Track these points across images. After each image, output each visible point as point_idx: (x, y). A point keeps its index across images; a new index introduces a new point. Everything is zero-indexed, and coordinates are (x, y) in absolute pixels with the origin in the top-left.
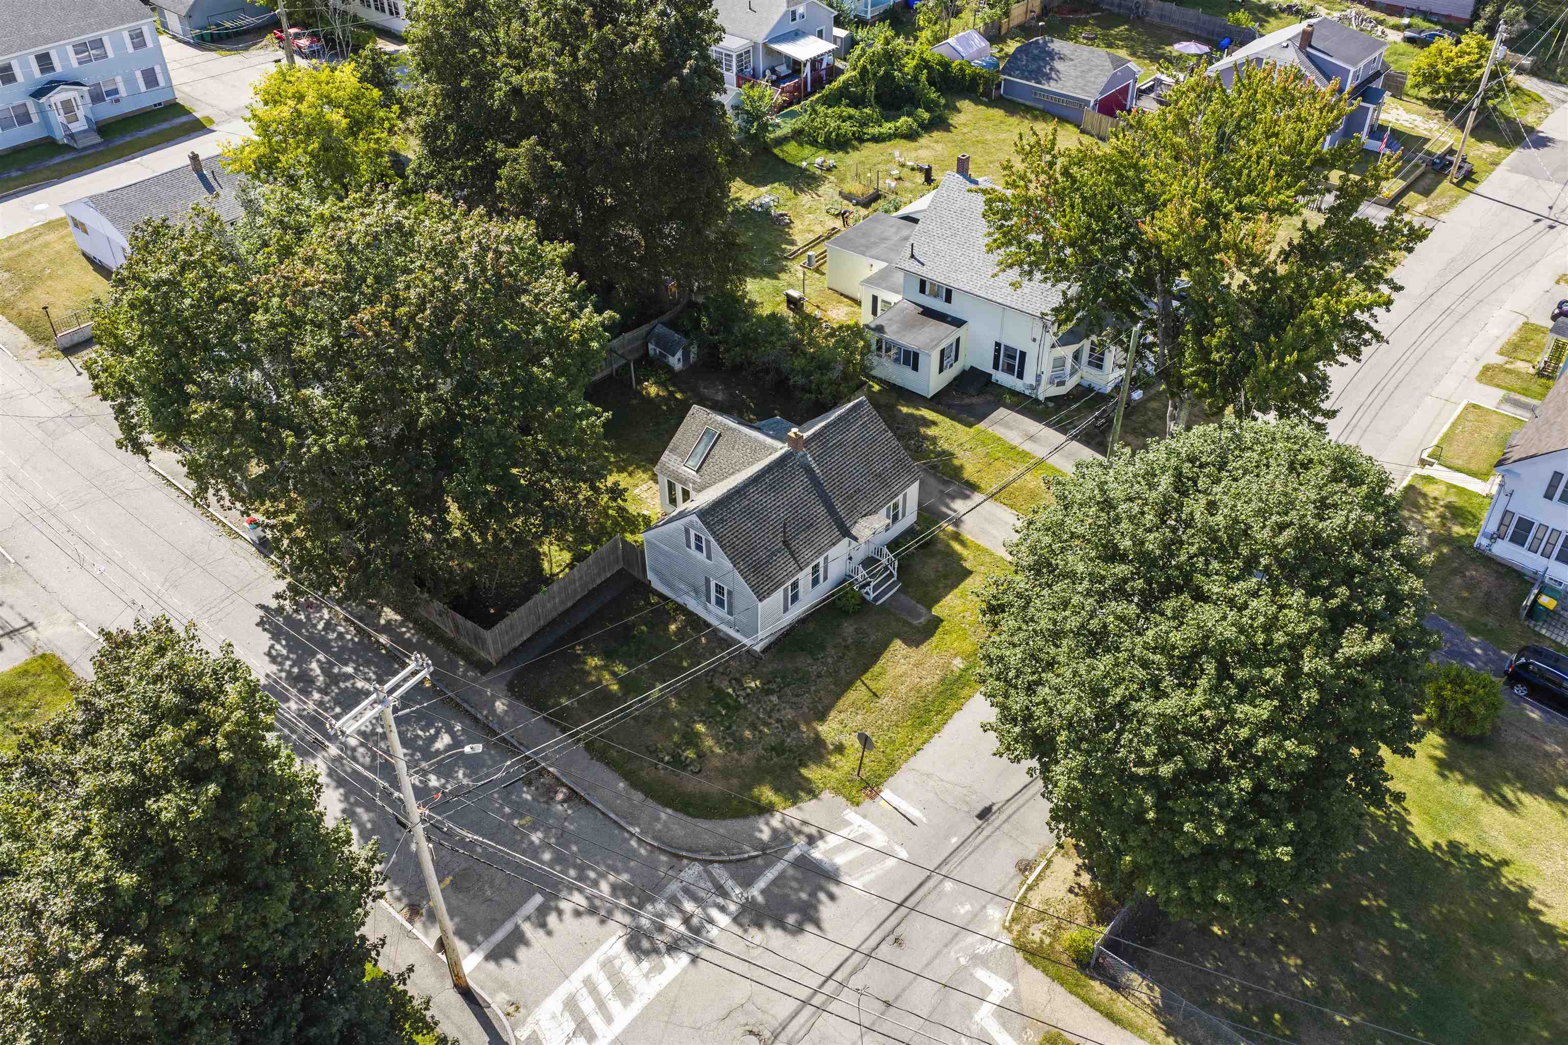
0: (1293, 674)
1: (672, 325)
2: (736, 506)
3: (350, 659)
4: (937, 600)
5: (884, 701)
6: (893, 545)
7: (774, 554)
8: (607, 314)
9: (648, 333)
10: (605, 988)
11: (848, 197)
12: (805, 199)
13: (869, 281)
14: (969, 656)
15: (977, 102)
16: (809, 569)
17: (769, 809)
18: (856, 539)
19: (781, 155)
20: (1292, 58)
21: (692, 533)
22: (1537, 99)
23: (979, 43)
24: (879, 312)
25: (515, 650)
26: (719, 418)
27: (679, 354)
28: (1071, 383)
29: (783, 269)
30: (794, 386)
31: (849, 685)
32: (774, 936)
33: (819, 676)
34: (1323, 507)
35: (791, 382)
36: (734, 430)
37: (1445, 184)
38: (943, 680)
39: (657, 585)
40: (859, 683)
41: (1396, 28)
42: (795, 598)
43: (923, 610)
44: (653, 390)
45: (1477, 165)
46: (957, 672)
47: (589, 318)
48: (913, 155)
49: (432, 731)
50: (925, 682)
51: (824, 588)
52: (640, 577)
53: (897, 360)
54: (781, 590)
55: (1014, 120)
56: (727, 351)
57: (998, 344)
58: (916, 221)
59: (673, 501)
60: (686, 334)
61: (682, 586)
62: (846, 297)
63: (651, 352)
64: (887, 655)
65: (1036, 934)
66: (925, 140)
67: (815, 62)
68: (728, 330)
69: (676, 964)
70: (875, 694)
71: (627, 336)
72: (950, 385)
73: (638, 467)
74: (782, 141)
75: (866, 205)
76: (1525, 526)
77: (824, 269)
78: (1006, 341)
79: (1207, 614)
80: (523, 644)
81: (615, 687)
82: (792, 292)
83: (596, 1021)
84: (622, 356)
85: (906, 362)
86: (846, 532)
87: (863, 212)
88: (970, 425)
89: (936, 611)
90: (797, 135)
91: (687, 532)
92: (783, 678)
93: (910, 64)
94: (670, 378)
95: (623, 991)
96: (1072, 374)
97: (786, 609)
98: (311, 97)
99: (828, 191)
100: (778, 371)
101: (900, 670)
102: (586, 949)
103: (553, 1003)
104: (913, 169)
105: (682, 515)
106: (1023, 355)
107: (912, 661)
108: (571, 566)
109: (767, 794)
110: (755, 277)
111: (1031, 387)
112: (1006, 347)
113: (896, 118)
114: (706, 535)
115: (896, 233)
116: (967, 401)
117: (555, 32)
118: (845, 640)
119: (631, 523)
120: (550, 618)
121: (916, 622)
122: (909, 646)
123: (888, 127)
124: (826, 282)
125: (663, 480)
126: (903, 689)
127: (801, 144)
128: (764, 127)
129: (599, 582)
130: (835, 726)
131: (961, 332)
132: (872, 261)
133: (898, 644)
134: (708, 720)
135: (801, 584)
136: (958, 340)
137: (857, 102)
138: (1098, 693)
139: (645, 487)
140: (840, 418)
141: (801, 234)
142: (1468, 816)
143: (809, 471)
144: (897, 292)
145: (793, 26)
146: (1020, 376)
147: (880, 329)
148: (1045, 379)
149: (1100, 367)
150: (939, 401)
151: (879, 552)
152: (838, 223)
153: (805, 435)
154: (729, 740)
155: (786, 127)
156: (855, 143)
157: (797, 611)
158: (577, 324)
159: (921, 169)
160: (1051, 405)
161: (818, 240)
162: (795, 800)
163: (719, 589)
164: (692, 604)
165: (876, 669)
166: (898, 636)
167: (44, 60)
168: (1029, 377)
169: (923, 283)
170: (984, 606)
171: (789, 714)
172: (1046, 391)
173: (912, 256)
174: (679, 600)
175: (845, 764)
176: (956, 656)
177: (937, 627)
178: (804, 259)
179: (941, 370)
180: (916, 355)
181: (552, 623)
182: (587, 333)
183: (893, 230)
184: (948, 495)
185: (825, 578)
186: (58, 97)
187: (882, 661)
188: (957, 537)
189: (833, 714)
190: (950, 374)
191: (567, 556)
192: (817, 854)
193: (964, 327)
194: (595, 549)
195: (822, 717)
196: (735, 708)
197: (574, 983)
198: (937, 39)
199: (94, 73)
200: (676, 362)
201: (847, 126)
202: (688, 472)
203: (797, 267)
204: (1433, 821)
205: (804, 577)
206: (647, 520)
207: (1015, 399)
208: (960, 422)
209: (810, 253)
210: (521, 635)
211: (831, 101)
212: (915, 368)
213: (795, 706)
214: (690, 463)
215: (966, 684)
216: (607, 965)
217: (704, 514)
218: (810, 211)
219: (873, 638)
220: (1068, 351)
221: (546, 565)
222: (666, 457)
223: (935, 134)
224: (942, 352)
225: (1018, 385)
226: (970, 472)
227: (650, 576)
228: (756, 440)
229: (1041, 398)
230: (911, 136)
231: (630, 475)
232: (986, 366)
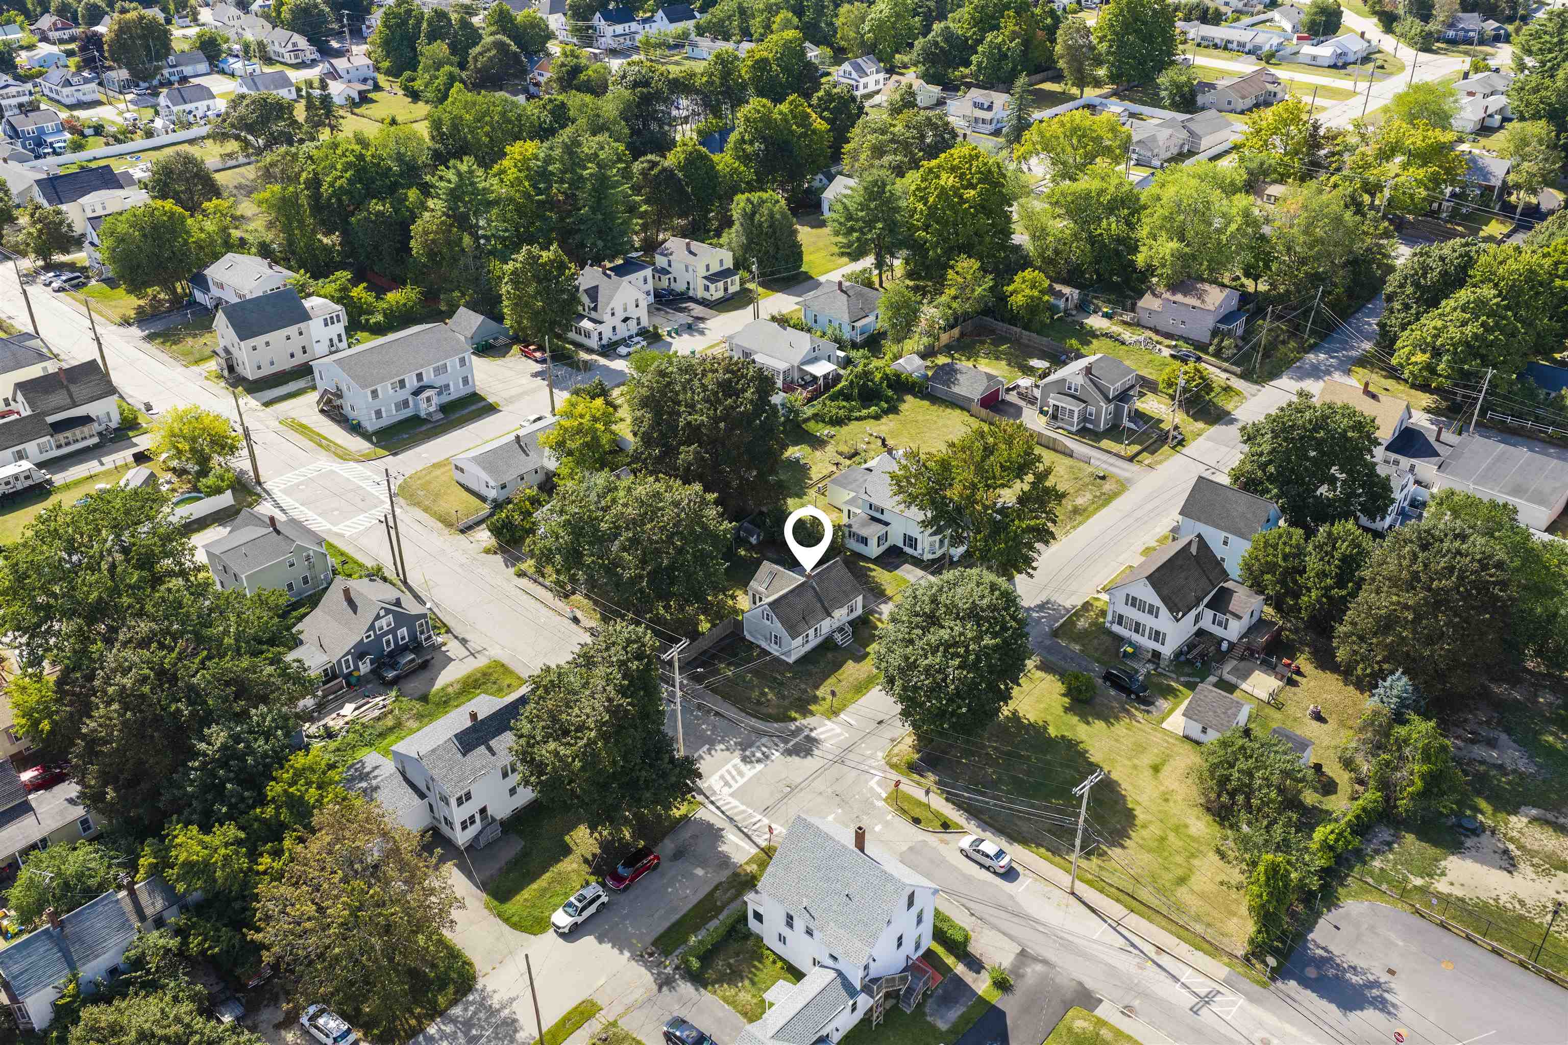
0: (967, 651)
1: (752, 522)
2: (783, 602)
4: (868, 646)
5: (843, 682)
6: (851, 623)
7: (798, 620)
9: (740, 526)
10: (734, 773)
11: (840, 454)
12: (818, 454)
13: (847, 501)
15: (915, 396)
16: (813, 629)
17: (795, 719)
18: (834, 618)
19: (806, 428)
20: (1080, 380)
21: (764, 614)
22: (1238, 394)
23: (918, 361)
24: (851, 518)
26: (776, 566)
27: (755, 536)
28: (939, 553)
29: (805, 494)
31: (828, 676)
32: (795, 760)
33: (816, 673)
34: (982, 597)
37: (1166, 447)
38: (868, 676)
39: (748, 637)
40: (833, 676)
41: (1168, 347)
42: (807, 641)
43: (862, 649)
44: (743, 553)
45: (1188, 436)
47: (726, 525)
48: (877, 429)
50: (860, 677)
51: (819, 640)
52: (741, 634)
53: (858, 541)
54: (801, 637)
55: (935, 408)
56: (778, 536)
57: (904, 535)
58: (872, 471)
59: (755, 602)
60: (759, 527)
61: (759, 637)
62: (836, 508)
63: (742, 535)
64: (845, 666)
65: (895, 760)
66: (884, 420)
67: (825, 377)
68: (779, 526)
69: (759, 767)
70: (840, 680)
72: (883, 553)
73: (739, 588)
74: (807, 420)
75: (850, 458)
76: (1121, 617)
77: (826, 494)
78: (907, 534)
79: (942, 632)
83: (732, 782)
85: (862, 542)
86: (829, 615)
87: (848, 462)
88: (891, 572)
89: (867, 650)
90: (816, 417)
91: (762, 614)
92: (802, 673)
93: (878, 376)
94: (751, 548)
95: (741, 774)
96: (939, 549)
97: (803, 646)
98: (588, 417)
99: (830, 449)
101: (851, 672)
102: (727, 761)
103: (716, 777)
104: (876, 437)
105: (759, 607)
106: (916, 540)
107: (856, 668)
108: (711, 629)
109: (793, 714)
110: (792, 498)
111: (920, 555)
112: (908, 537)
113: (868, 407)
114: (771, 613)
115: (862, 477)
116: (891, 561)
117: (706, 400)
118: (828, 660)
119: (736, 611)
120: (704, 649)
121: (858, 654)
122: (855, 663)
123: (864, 412)
124: (826, 501)
125: (751, 593)
126: (851, 679)
127: (817, 422)
128: (797, 413)
129: (723, 636)
130: (823, 691)
131: (888, 528)
132: (849, 492)
133: (850, 663)
134: (770, 688)
135: (810, 635)
136: (887, 532)
137: (848, 398)
138: (907, 658)
139: (742, 597)
141: (815, 473)
142: (1073, 728)
143: (814, 589)
144: (859, 509)
145: (814, 355)
146: (915, 549)
147: (850, 526)
148: (926, 551)
150: (878, 561)
151: (845, 625)
152: (834, 468)
153: (813, 574)
154: (779, 695)
155: (809, 411)
156: (846, 422)
157: (808, 647)
159: (880, 438)
160: (929, 563)
161: (824, 478)
162: (805, 717)
163: (776, 637)
164: (764, 645)
165: (841, 671)
166: (851, 659)
167: (420, 377)
168: (919, 551)
169: (871, 505)
171: (803, 686)
172: (927, 556)
173: (866, 492)
174: (758, 643)
175: (826, 705)
177: (867, 656)
178: (816, 488)
179: (879, 546)
180: (867, 539)
182: (725, 530)
183: (860, 475)
184: (877, 602)
185: (821, 634)
186: (424, 395)
187: (843, 668)
188: (880, 619)
189: (822, 687)
190: (883, 548)
191: (709, 625)
192: (813, 734)
193: (889, 526)
194: (721, 623)
195: (817, 688)
196: (781, 684)
197: (723, 771)
198: (896, 357)
199: (440, 381)
200: (753, 540)
201: (841, 412)
202: (762, 589)
203: (812, 493)
204: (1057, 728)
205: (811, 632)
206: (743, 610)
207: (913, 560)
208: (886, 570)
209: (819, 485)
211: (833, 398)
212: (866, 545)
213: (806, 684)
214: (763, 586)
216: (735, 766)
217: (770, 604)
218: (822, 461)
219: (840, 659)
220: (937, 538)
222: (753, 583)
223: (890, 416)
224: (879, 538)
225: (915, 554)
226: (889, 592)
227: (745, 633)
229: (925, 560)
230: (877, 417)
232: (900, 544)
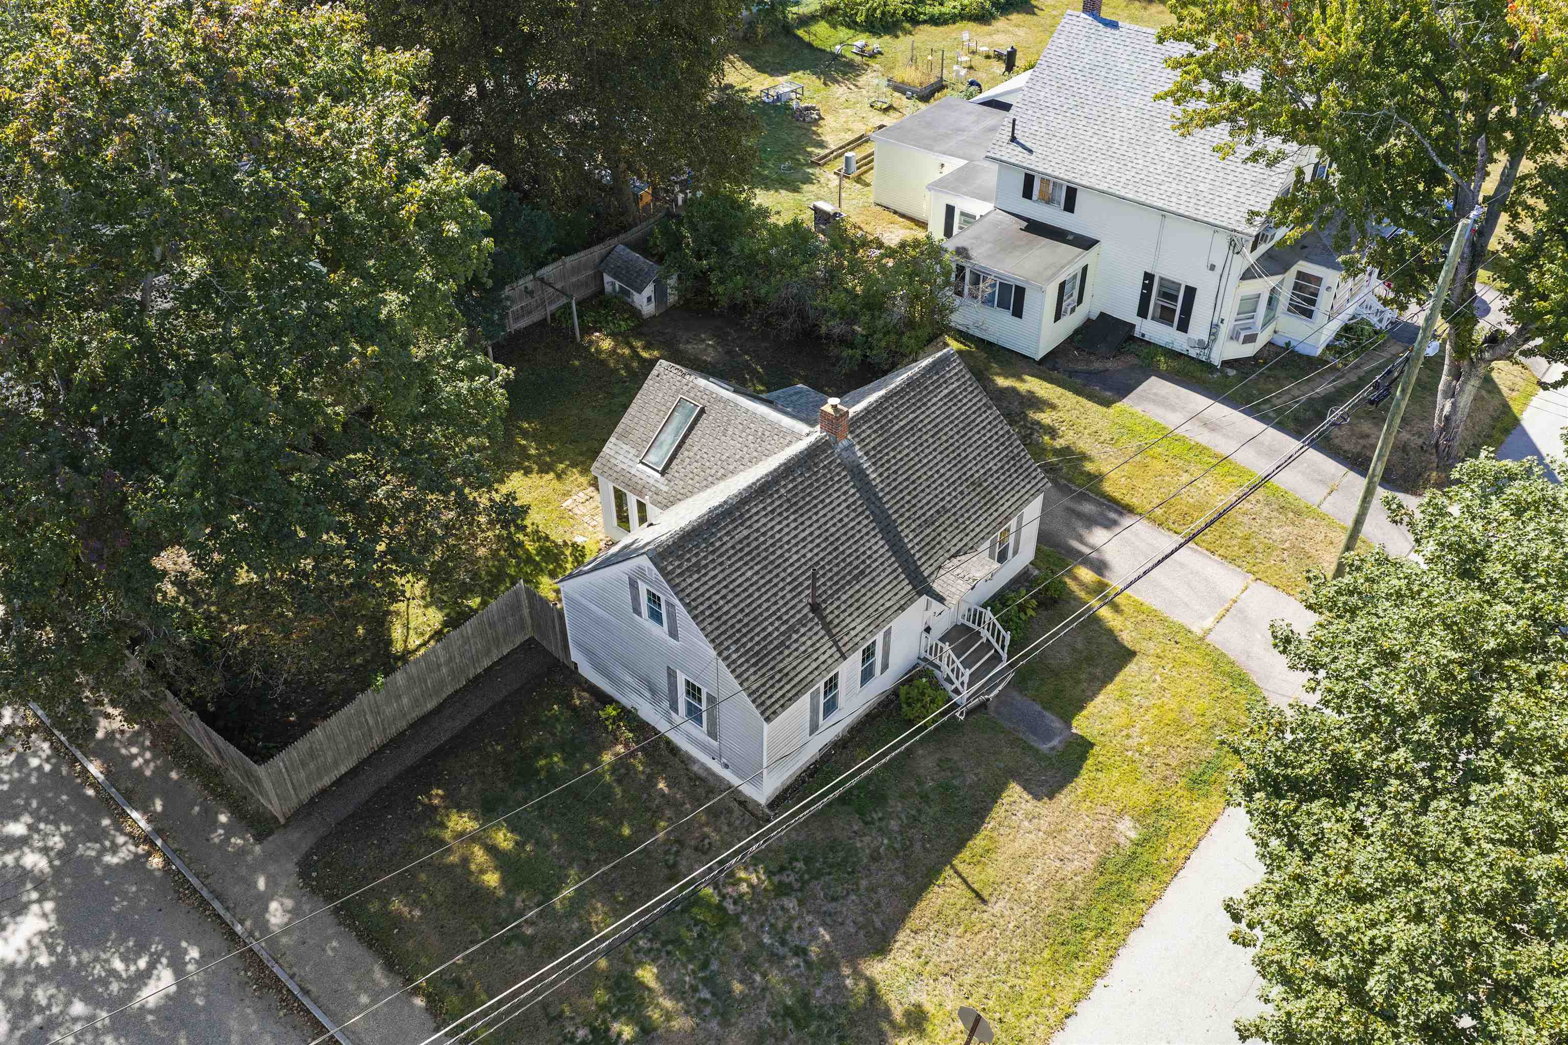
1: (642, 246)
2: (725, 540)
3: (26, 808)
4: (1080, 707)
5: (998, 907)
6: (997, 601)
7: (792, 629)
8: (483, 171)
9: (603, 259)
11: (900, 88)
12: (839, 91)
13: (939, 186)
14: (1145, 814)
16: (858, 656)
18: (941, 599)
19: (806, 38)
21: (643, 588)
24: (956, 230)
25: (323, 792)
26: (702, 382)
27: (649, 290)
28: (1263, 339)
29: (808, 180)
30: (828, 336)
31: (930, 875)
33: (875, 857)
35: (823, 330)
36: (727, 401)
38: (1101, 867)
39: (587, 671)
40: (948, 871)
42: (831, 706)
43: (1057, 724)
44: (607, 344)
46: (1128, 848)
48: (988, 39)
49: (142, 963)
50: (1070, 868)
51: (882, 683)
52: (559, 655)
53: (988, 301)
54: (806, 699)
56: (721, 282)
57: (1149, 277)
58: (1006, 107)
59: (623, 520)
60: (660, 260)
61: (628, 679)
62: (903, 216)
63: (608, 288)
64: (999, 811)
66: (1001, 23)
68: (724, 252)
70: (978, 895)
71: (570, 261)
72: (1070, 340)
73: (574, 465)
74: (806, 20)
75: (926, 97)
77: (867, 178)
78: (1160, 272)
80: (339, 782)
81: (492, 879)
82: (822, 205)
84: (563, 292)
85: (1003, 304)
86: (923, 587)
87: (923, 104)
88: (1107, 403)
89: (1081, 725)
90: (828, 13)
91: (633, 585)
92: (808, 860)
94: (635, 326)
96: (1264, 325)
97: (814, 728)
99: (872, 81)
100: (802, 315)
101: (1022, 844)
104: (988, 57)
105: (625, 555)
106: (1191, 292)
107: (1044, 824)
108: (438, 635)
110: (768, 189)
111: (1202, 345)
112: (1161, 279)
114: (667, 595)
115: (977, 122)
116: (1097, 365)
118: (920, 783)
119: (553, 558)
120: (393, 731)
121: (1045, 747)
122: (1037, 797)
124: (871, 196)
125: (609, 488)
126: (1031, 885)
127: (834, 26)
128: (781, 4)
129: (487, 663)
130: (908, 961)
131: (1089, 257)
132: (945, 159)
133: (1014, 792)
135: (841, 682)
136: (1085, 269)
139: (582, 496)
140: (911, 384)
141: (834, 133)
143: (857, 474)
144: (984, 198)
146: (1183, 327)
147: (960, 252)
148: (1224, 331)
149: (1309, 314)
150: (1053, 366)
151: (978, 618)
152: (887, 120)
153: (852, 412)
154: (705, 994)
156: (907, 25)
157: (833, 728)
158: (417, 189)
159: (999, 56)
160: (1232, 373)
161: (858, 142)
163: (693, 691)
164: (648, 712)
165: (978, 842)
166: (1013, 774)
168: (1199, 328)
169: (1029, 180)
170: (1249, 775)
172: (1225, 350)
173: (1013, 139)
174: (624, 701)
176: (1121, 814)
177: (1083, 758)
178: (840, 164)
179: (1058, 317)
180: (1020, 292)
181: (397, 742)
183: (972, 118)
184: (1080, 515)
185: (885, 667)
187: (989, 825)
188: (1100, 588)
189: (902, 937)
190: (1071, 322)
191: (435, 618)
193: (1095, 248)
194: (484, 603)
195: (882, 942)
200: (644, 301)
202: (648, 474)
203: (828, 176)
205: (848, 669)
206: (579, 552)
207: (1174, 364)
208: (1090, 397)
209: (849, 154)
210: (336, 764)
212: (1018, 312)
213: (830, 920)
214: (652, 458)
215: (1144, 873)
218: (847, 105)
219: (971, 778)
220: (1262, 287)
221: (397, 633)
222: (609, 449)
223: (1014, 17)
224: (1062, 286)
225: (1179, 341)
227: (576, 655)
228: (764, 419)
229: (1216, 361)
230: (982, 18)
231: (559, 477)
232: (1127, 312)
